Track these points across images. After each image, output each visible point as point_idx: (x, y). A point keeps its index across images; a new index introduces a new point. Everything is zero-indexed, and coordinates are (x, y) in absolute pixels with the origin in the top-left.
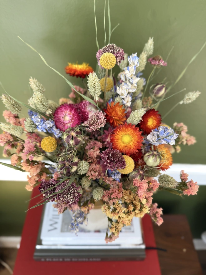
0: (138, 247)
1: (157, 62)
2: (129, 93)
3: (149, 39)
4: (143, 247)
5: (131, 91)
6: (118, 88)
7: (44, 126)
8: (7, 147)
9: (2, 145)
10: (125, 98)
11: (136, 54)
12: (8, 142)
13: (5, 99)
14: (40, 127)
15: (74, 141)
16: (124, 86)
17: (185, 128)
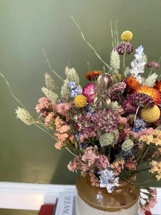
1: (153, 63)
2: (139, 74)
5: (140, 72)
7: (76, 90)
8: (41, 114)
9: (38, 111)
10: (136, 77)
11: (141, 46)
12: (43, 110)
13: (47, 76)
14: (73, 91)
15: (108, 79)
16: (135, 68)
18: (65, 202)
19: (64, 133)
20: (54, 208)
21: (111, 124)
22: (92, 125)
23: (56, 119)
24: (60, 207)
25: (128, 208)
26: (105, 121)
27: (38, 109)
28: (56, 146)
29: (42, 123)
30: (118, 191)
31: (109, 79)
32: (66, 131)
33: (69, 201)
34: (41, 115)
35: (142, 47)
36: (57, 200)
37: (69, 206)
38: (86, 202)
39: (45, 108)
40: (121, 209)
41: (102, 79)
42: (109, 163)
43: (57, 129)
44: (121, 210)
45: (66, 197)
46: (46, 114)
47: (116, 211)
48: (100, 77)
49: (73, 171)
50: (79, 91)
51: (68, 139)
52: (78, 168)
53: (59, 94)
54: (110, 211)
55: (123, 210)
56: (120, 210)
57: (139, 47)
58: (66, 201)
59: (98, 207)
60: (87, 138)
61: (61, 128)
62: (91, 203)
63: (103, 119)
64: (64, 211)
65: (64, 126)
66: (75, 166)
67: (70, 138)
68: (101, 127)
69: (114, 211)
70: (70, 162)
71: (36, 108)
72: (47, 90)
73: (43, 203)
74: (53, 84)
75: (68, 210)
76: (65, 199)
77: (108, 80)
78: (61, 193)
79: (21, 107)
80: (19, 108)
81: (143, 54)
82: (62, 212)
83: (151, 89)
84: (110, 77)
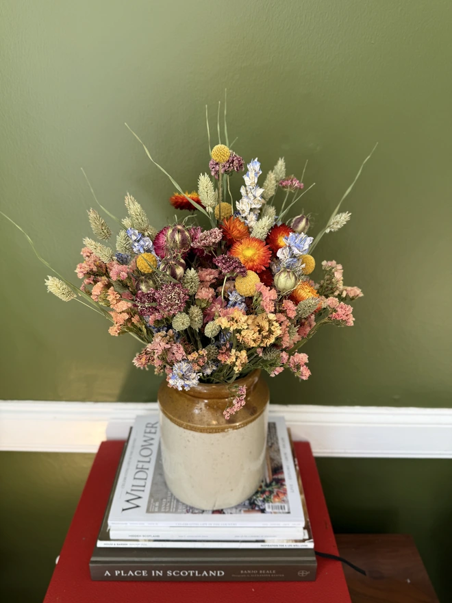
0: (300, 546)
1: (290, 181)
2: (251, 210)
3: (278, 159)
4: (310, 545)
5: (253, 206)
6: (237, 203)
7: (142, 242)
8: (86, 281)
9: (80, 276)
10: (247, 215)
11: (256, 160)
12: (90, 274)
13: (92, 215)
14: (136, 244)
15: (180, 236)
16: (244, 200)
17: (340, 267)
18: (145, 432)
19: (123, 312)
20: (126, 444)
21: (178, 304)
22: (154, 304)
23: (109, 291)
24: (135, 440)
26: (169, 300)
27: (80, 272)
28: (110, 331)
29: (86, 297)
31: (182, 236)
32: (124, 309)
33: (153, 430)
34: (86, 283)
35: (258, 160)
36: (131, 428)
37: (152, 439)
38: (171, 419)
39: (91, 270)
41: (173, 235)
42: (184, 354)
43: (111, 306)
45: (148, 424)
46: (93, 281)
47: (219, 432)
48: (170, 231)
49: (142, 368)
50: (147, 244)
51: (129, 320)
52: (149, 364)
53: (114, 248)
54: (210, 432)
55: (230, 430)
56: (226, 430)
57: (253, 161)
58: (148, 430)
59: (190, 426)
60: (159, 319)
61: (118, 304)
62: (179, 420)
63: (166, 296)
64: (142, 446)
65: (121, 302)
66: (143, 360)
67: (132, 319)
68: (165, 308)
69: (216, 432)
70: (137, 354)
71: (76, 271)
72: (94, 243)
73: (104, 439)
74: (103, 228)
75: (151, 444)
76: (147, 427)
77: (180, 238)
78: (138, 418)
79: (53, 275)
80: (50, 277)
81: (261, 172)
82: (138, 448)
83: (256, 244)
84: (183, 232)
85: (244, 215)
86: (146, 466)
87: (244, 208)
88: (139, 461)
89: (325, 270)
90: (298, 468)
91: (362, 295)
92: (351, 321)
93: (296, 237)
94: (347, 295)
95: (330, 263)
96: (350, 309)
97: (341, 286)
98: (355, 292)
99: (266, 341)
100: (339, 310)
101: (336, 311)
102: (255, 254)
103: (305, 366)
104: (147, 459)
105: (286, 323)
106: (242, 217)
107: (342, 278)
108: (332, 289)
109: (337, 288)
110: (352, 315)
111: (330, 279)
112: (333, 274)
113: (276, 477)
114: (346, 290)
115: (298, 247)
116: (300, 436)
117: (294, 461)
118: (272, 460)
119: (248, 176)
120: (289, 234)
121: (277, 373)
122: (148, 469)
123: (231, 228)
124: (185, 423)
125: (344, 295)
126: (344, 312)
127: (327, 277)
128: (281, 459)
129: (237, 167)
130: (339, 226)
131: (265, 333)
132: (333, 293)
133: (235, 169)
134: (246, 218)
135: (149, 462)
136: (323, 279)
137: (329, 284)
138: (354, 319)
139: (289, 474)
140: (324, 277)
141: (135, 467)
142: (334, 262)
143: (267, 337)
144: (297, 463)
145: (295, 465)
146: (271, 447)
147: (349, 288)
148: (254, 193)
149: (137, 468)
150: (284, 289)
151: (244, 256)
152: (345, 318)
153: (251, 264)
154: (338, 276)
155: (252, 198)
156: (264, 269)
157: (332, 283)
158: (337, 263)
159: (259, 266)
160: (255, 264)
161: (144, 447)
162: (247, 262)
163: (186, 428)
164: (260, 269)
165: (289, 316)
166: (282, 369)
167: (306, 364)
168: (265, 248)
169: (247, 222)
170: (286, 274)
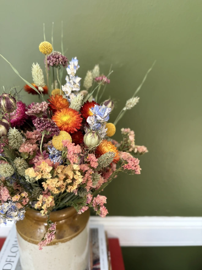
2: (72, 92)
5: (74, 89)
6: (63, 86)
10: (69, 95)
11: (76, 58)
15: (5, 102)
16: (68, 84)
17: (132, 132)
25: (66, 241)
30: (61, 222)
40: (58, 242)
44: (58, 244)
55: (60, 243)
57: (74, 59)
81: (79, 67)
82: (10, 245)
83: (71, 112)
84: (8, 99)
85: (67, 95)
86: (12, 259)
87: (67, 90)
88: (9, 256)
89: (123, 134)
90: (110, 258)
91: (147, 151)
92: (139, 171)
93: (100, 108)
94: (138, 151)
95: (126, 130)
96: (137, 161)
97: (133, 145)
98: (143, 149)
99: (70, 187)
100: (129, 162)
101: (127, 163)
102: (69, 119)
103: (104, 207)
104: (14, 254)
105: (89, 172)
106: (67, 97)
107: (134, 140)
108: (128, 147)
109: (131, 147)
110: (139, 166)
111: (126, 141)
112: (128, 137)
113: (95, 267)
114: (137, 148)
115: (100, 115)
116: (113, 234)
117: (108, 254)
118: (94, 254)
119: (69, 68)
120: (94, 106)
121: (83, 212)
122: (13, 262)
123: (56, 102)
124: (28, 239)
125: (136, 151)
126: (133, 164)
127: (124, 139)
128: (99, 253)
129: (62, 62)
130: (131, 106)
131: (69, 181)
132: (128, 149)
133: (60, 63)
134: (69, 97)
135: (15, 257)
136: (122, 140)
137: (126, 144)
138: (141, 169)
139: (103, 264)
140: (123, 139)
141: (5, 261)
142: (129, 129)
143: (71, 184)
144: (109, 254)
145: (108, 257)
146: (94, 245)
147: (139, 147)
148: (74, 81)
149: (6, 261)
150: (90, 146)
151: (62, 121)
152: (133, 168)
153: (66, 127)
154: (132, 138)
155: (73, 83)
156: (76, 130)
157: (127, 143)
158: (131, 130)
159: (72, 128)
160: (69, 126)
161: (14, 246)
162: (63, 125)
163: (29, 241)
164: (73, 130)
165: (92, 166)
166: (87, 208)
167: (105, 205)
168: (78, 116)
169: (69, 100)
170: (92, 134)
